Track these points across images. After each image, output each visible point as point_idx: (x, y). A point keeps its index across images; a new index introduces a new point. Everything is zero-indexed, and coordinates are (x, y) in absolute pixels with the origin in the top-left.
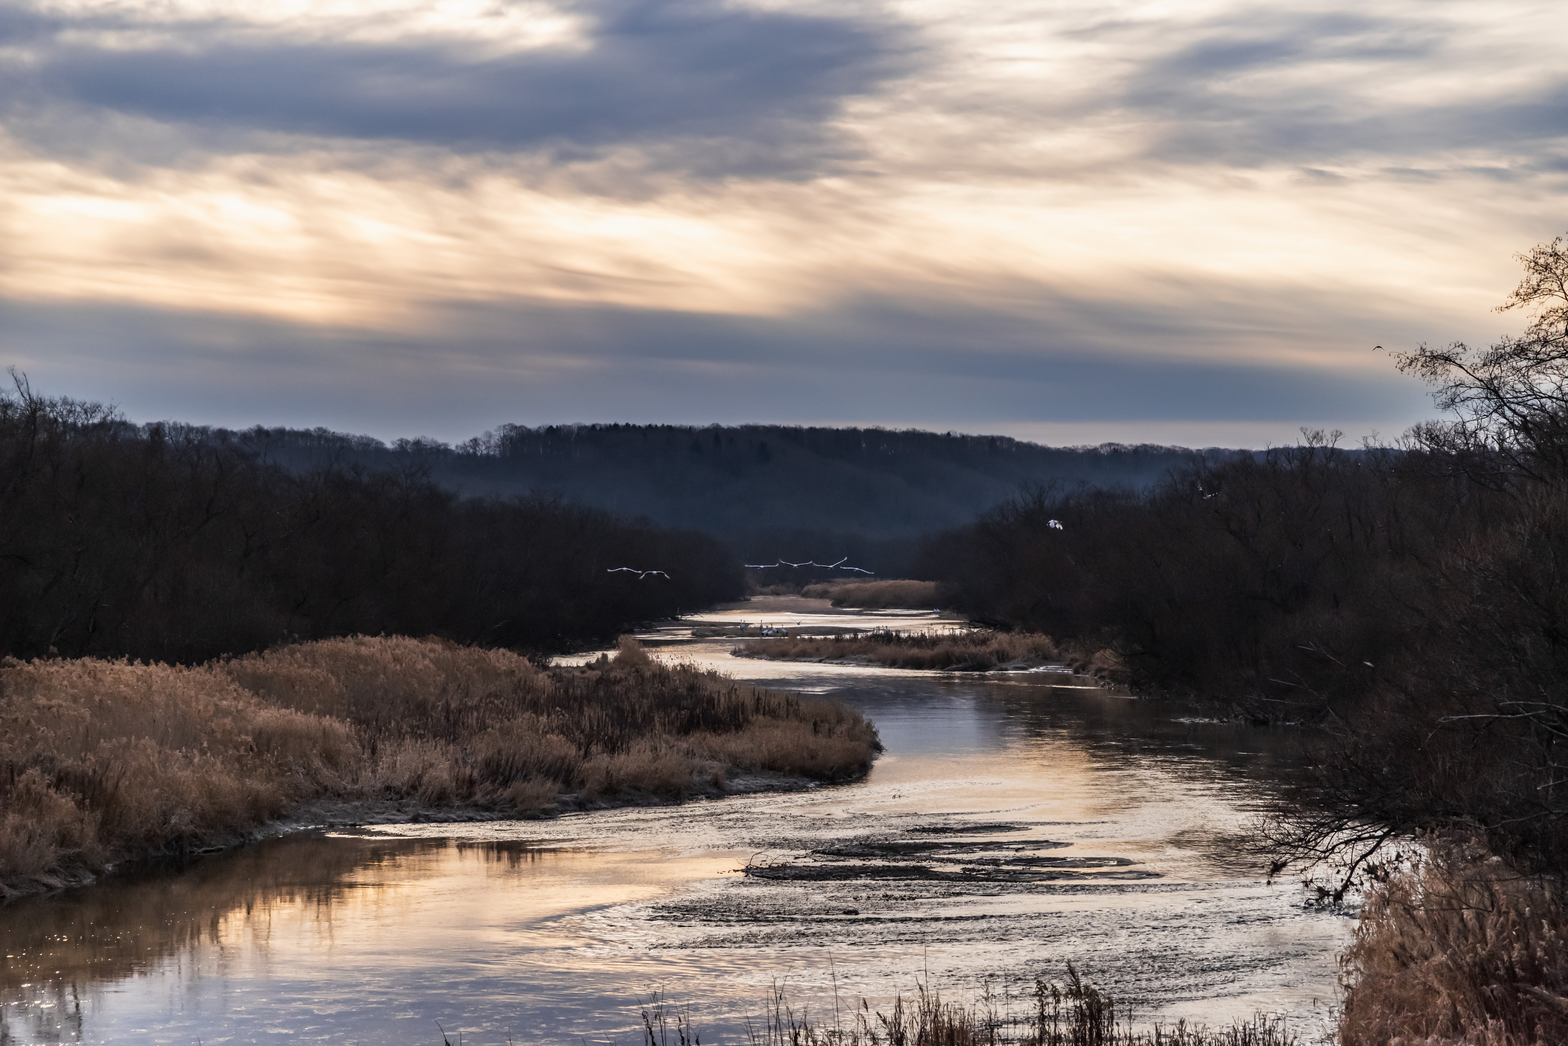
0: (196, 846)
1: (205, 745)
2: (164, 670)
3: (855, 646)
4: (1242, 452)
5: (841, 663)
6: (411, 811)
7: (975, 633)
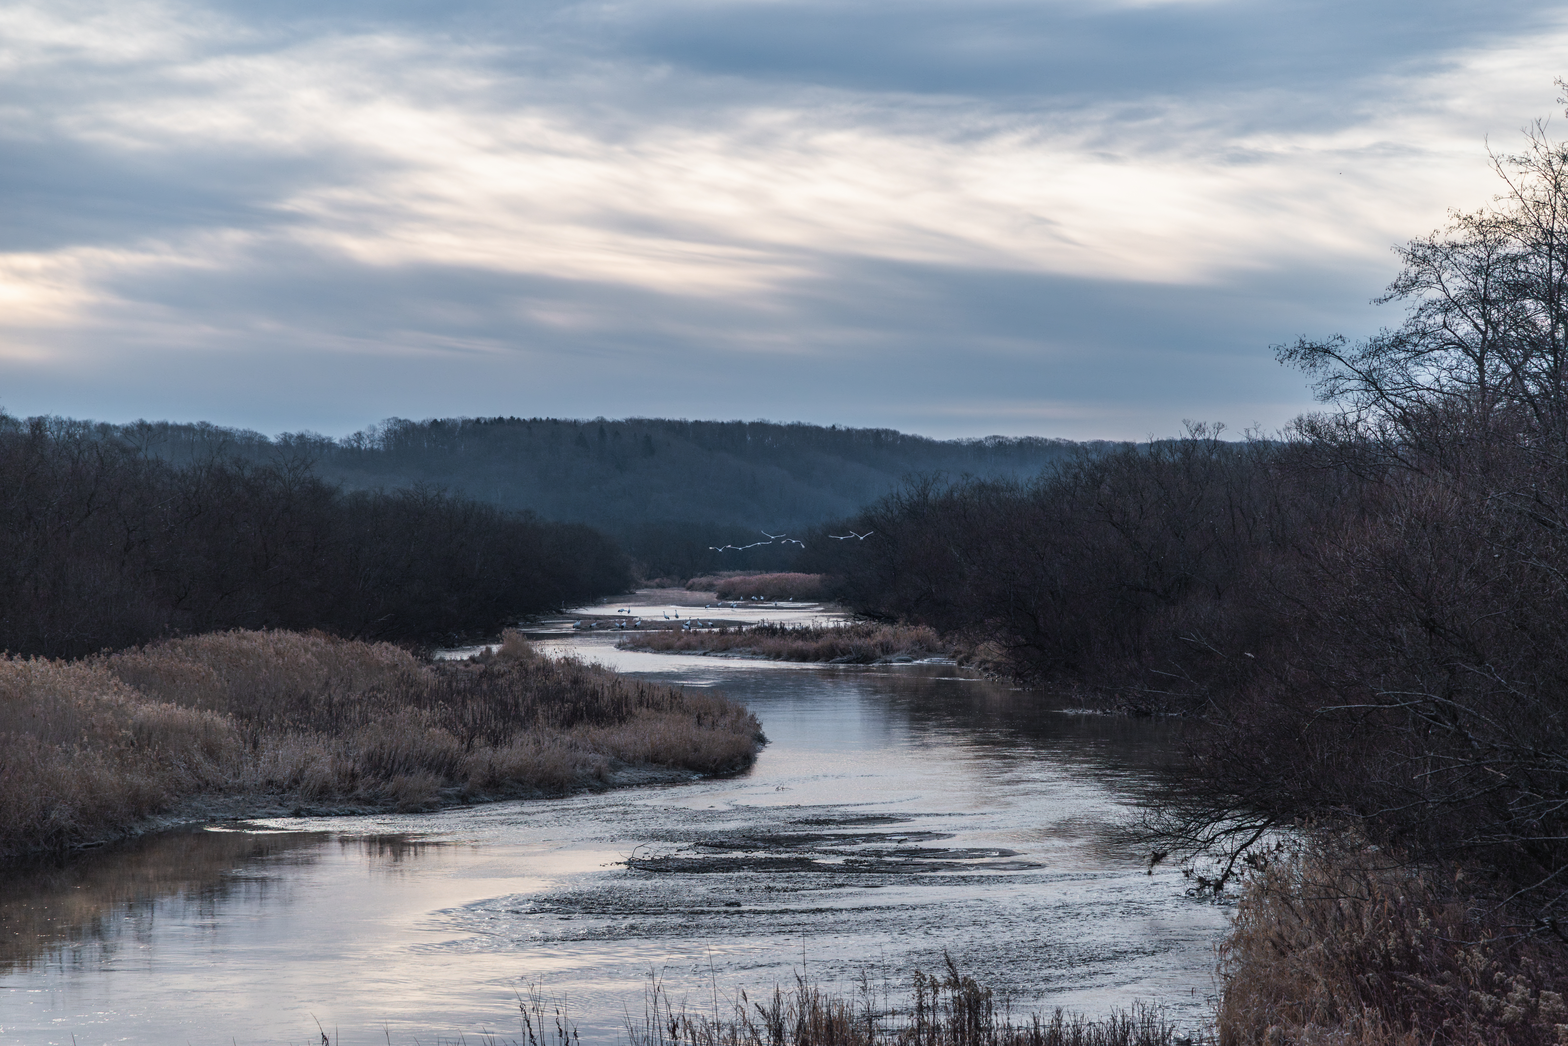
0: (76, 841)
1: (85, 739)
2: (44, 665)
3: (739, 639)
4: (1126, 445)
5: (726, 656)
6: (293, 805)
7: (859, 626)
